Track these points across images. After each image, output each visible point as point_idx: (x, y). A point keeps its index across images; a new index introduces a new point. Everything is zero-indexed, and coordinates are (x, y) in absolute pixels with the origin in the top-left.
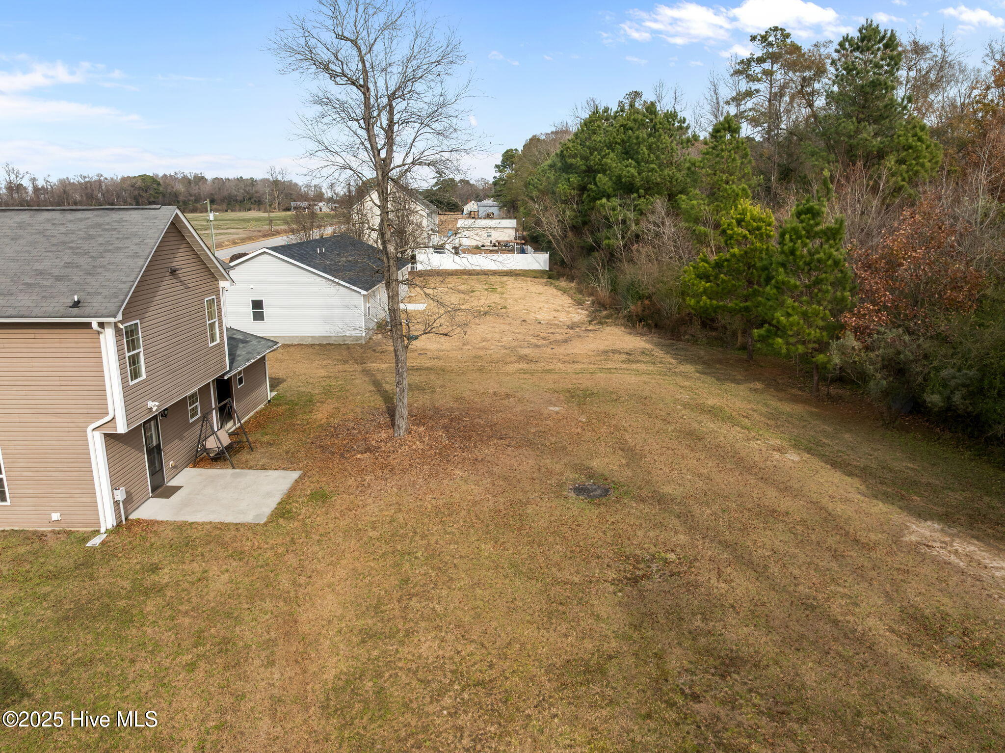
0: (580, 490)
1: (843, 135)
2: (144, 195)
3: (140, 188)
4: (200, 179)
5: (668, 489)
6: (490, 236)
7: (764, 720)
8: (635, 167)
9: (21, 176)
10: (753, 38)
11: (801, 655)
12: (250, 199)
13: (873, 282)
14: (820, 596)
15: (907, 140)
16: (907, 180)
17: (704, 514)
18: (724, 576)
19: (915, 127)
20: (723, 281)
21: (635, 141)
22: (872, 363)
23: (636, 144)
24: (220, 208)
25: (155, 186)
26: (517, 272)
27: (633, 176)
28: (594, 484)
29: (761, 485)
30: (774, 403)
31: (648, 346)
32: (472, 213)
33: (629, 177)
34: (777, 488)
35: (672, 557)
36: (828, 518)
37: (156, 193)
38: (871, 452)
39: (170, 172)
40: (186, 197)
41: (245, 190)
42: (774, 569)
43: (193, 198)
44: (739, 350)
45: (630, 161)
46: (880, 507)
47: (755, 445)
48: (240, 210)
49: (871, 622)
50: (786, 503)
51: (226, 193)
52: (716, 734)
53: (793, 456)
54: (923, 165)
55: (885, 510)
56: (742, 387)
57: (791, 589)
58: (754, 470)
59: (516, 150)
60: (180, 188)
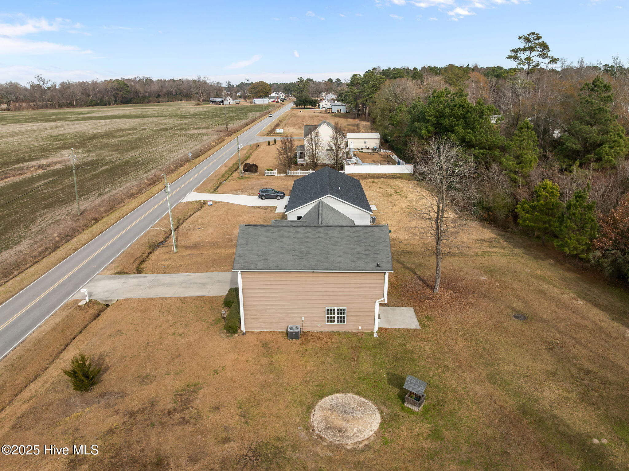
0: (516, 317)
1: (584, 133)
2: (119, 93)
3: (117, 89)
4: (149, 82)
5: (544, 317)
6: (366, 143)
7: (601, 385)
8: (472, 134)
9: (46, 83)
10: (520, 38)
11: (605, 370)
12: (180, 93)
13: (607, 229)
14: (605, 354)
15: (615, 138)
16: (614, 156)
17: (561, 326)
18: (576, 348)
19: (619, 130)
20: (537, 215)
21: (472, 120)
22: (606, 263)
23: (473, 121)
24: (164, 100)
25: (125, 88)
26: (398, 175)
27: (472, 139)
28: (519, 314)
29: (574, 315)
30: (563, 273)
31: (495, 236)
32: (328, 109)
33: (469, 139)
34: (580, 316)
35: (558, 341)
36: (600, 328)
37: (127, 92)
38: (606, 298)
39: (132, 77)
40: (143, 94)
41: (177, 88)
42: (590, 346)
43: (147, 94)
44: (536, 238)
45: (470, 130)
46: (615, 324)
47: (565, 296)
48: (175, 101)
49: (621, 361)
50: (585, 322)
51: (165, 90)
52: (591, 387)
53: (580, 302)
54: (622, 150)
55: (618, 325)
56: (546, 262)
57: (596, 352)
58: (570, 309)
59: (359, 75)
60: (139, 87)
